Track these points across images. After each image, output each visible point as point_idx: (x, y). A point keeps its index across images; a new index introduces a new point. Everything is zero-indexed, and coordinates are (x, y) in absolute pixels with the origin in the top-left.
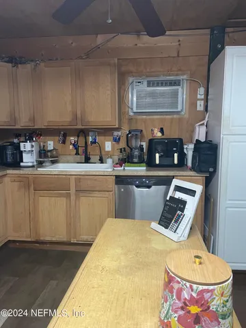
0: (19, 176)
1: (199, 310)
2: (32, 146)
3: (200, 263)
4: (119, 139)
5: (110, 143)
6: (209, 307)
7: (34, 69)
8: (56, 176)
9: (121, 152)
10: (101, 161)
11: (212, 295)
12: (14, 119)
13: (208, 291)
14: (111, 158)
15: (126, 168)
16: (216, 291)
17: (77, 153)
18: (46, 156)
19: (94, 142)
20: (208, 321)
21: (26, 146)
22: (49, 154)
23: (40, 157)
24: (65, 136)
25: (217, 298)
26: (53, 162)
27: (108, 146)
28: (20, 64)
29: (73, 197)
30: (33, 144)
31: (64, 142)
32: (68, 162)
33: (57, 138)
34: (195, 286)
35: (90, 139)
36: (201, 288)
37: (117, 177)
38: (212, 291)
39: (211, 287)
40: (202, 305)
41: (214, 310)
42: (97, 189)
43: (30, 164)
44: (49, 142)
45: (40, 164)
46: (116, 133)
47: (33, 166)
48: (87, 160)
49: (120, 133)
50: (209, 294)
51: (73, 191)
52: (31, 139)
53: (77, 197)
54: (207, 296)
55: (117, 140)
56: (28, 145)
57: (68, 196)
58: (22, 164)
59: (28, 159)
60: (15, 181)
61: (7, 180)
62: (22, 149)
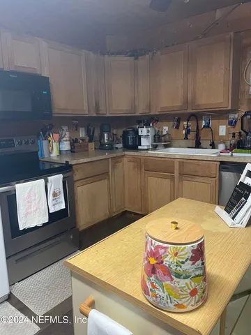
0: (134, 157)
1: (155, 262)
2: (148, 132)
3: (177, 228)
4: (236, 122)
5: (225, 126)
6: (162, 262)
7: (152, 59)
8: (162, 159)
9: (234, 136)
10: (213, 146)
11: (165, 252)
12: (134, 107)
13: (162, 248)
14: (224, 143)
15: (234, 154)
16: (169, 249)
17: (186, 138)
18: (160, 141)
19: (207, 126)
20: (161, 274)
21: (143, 131)
22: (163, 138)
23: (155, 142)
24: (179, 121)
25: (170, 256)
26: (166, 146)
27: (223, 130)
28: (141, 55)
29: (177, 180)
30: (149, 129)
31: (177, 127)
32: (180, 147)
33: (171, 123)
34: (153, 241)
35: (203, 123)
36: (157, 243)
37: (222, 163)
38: (166, 248)
39: (166, 245)
40: (157, 258)
41: (167, 265)
42: (199, 174)
43: (146, 148)
44: (164, 128)
45: (155, 147)
46: (231, 116)
47: (148, 150)
48: (198, 145)
49: (236, 116)
50: (163, 250)
51: (176, 174)
52: (147, 125)
53: (181, 180)
54: (161, 251)
55: (232, 124)
56: (145, 130)
57: (172, 178)
58: (139, 147)
59: (145, 143)
60: (130, 161)
61: (125, 159)
62: (140, 134)
